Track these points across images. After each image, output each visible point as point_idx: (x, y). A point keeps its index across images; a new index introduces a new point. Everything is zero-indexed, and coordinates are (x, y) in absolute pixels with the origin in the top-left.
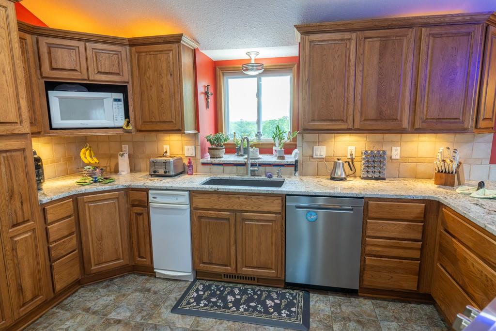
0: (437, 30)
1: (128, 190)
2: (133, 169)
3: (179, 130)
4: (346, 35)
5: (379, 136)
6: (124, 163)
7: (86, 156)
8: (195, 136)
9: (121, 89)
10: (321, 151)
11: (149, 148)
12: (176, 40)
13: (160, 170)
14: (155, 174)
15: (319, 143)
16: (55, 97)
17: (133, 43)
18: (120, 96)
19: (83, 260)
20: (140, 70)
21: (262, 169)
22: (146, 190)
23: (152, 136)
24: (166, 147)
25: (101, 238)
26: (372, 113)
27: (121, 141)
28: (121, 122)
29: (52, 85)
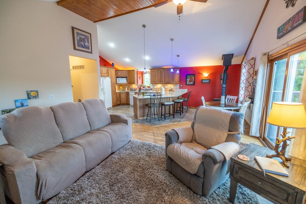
0: (167, 70)
1: (127, 92)
2: (128, 90)
3: (134, 84)
4: (156, 70)
5: (163, 85)
6: (126, 89)
7: (121, 87)
8: (137, 84)
9: (126, 77)
10: (155, 87)
11: (130, 86)
12: (134, 70)
13: (132, 90)
14: (131, 90)
15: (155, 86)
16: (118, 79)
17: (128, 71)
18: (126, 78)
19: (120, 102)
20: (129, 74)
21: (147, 90)
22: (129, 92)
23: (131, 85)
24: (133, 86)
25: (123, 99)
26: (159, 81)
27: (126, 85)
28: (126, 82)
29: (117, 77)
